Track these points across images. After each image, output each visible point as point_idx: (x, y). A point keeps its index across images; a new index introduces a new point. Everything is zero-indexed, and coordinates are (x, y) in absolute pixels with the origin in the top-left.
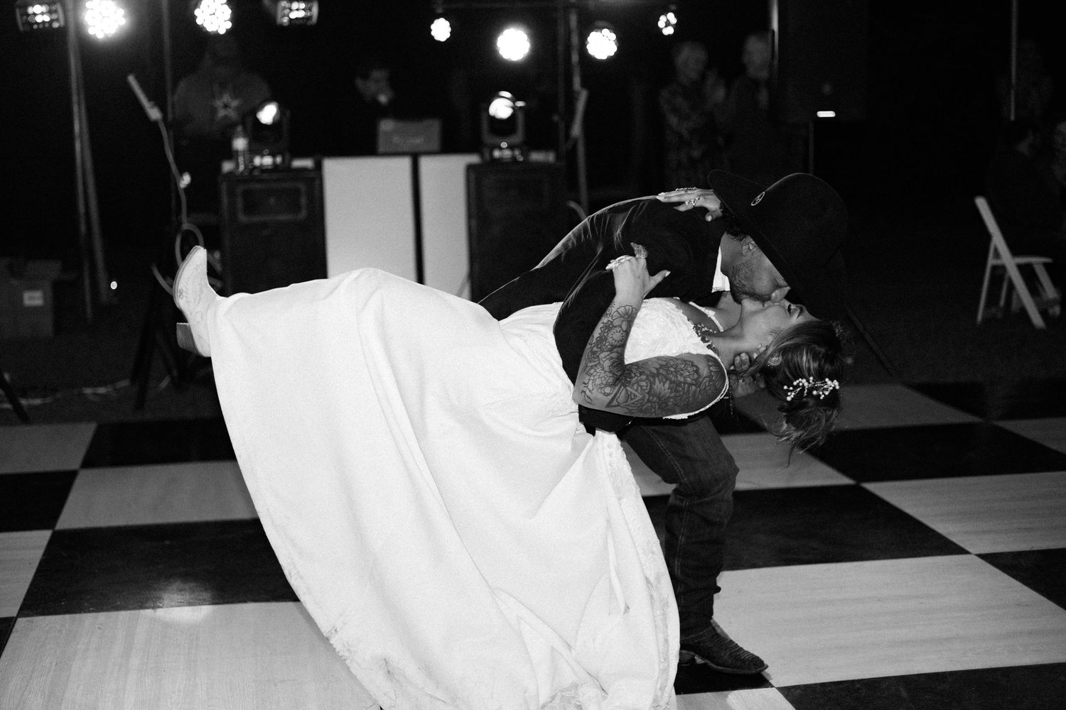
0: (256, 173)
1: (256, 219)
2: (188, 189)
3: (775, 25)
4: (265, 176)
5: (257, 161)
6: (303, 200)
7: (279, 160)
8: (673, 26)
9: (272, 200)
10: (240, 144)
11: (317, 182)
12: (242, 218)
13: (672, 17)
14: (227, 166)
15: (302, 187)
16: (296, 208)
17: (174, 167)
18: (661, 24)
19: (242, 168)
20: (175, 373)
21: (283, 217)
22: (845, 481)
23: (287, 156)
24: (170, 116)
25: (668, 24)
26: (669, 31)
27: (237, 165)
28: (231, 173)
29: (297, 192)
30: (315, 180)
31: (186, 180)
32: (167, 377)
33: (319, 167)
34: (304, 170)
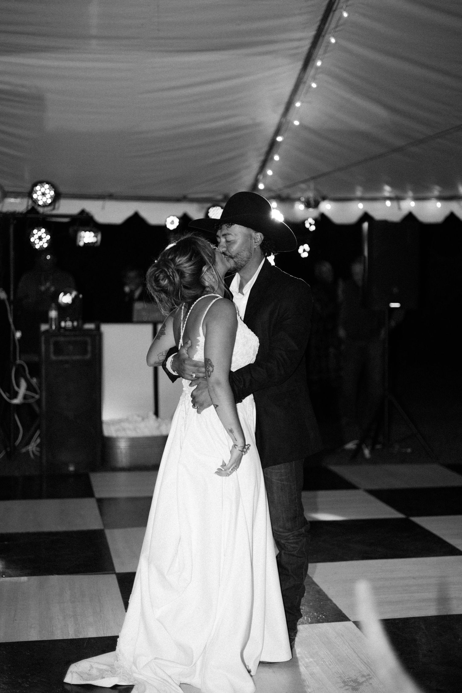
0: (62, 331)
1: (61, 358)
2: (20, 340)
3: (366, 253)
4: (67, 333)
5: (63, 324)
6: (89, 348)
7: (75, 324)
8: (308, 252)
9: (71, 347)
10: (53, 314)
11: (97, 338)
12: (53, 357)
13: (306, 247)
14: (44, 327)
15: (89, 340)
16: (85, 352)
17: (13, 327)
18: (300, 250)
19: (54, 327)
20: (8, 449)
21: (78, 357)
22: (400, 516)
23: (80, 322)
24: (12, 297)
25: (304, 251)
26: (305, 255)
27: (51, 327)
28: (47, 331)
29: (86, 343)
30: (97, 337)
31: (18, 335)
32: (4, 451)
33: (98, 328)
34: (90, 330)
